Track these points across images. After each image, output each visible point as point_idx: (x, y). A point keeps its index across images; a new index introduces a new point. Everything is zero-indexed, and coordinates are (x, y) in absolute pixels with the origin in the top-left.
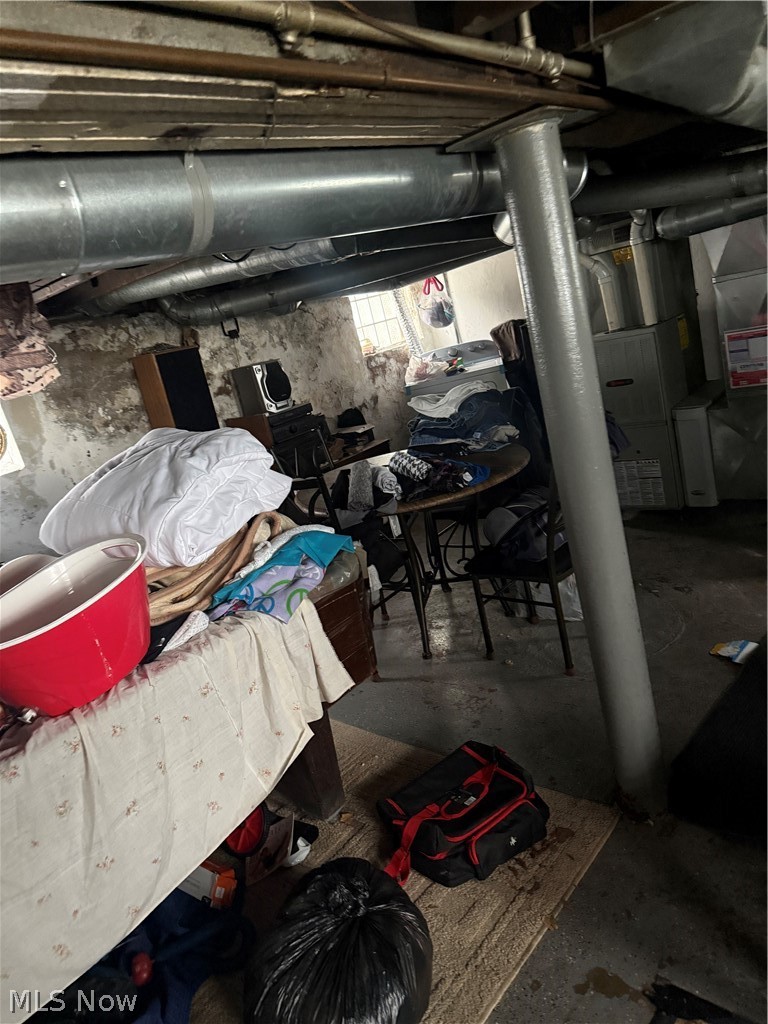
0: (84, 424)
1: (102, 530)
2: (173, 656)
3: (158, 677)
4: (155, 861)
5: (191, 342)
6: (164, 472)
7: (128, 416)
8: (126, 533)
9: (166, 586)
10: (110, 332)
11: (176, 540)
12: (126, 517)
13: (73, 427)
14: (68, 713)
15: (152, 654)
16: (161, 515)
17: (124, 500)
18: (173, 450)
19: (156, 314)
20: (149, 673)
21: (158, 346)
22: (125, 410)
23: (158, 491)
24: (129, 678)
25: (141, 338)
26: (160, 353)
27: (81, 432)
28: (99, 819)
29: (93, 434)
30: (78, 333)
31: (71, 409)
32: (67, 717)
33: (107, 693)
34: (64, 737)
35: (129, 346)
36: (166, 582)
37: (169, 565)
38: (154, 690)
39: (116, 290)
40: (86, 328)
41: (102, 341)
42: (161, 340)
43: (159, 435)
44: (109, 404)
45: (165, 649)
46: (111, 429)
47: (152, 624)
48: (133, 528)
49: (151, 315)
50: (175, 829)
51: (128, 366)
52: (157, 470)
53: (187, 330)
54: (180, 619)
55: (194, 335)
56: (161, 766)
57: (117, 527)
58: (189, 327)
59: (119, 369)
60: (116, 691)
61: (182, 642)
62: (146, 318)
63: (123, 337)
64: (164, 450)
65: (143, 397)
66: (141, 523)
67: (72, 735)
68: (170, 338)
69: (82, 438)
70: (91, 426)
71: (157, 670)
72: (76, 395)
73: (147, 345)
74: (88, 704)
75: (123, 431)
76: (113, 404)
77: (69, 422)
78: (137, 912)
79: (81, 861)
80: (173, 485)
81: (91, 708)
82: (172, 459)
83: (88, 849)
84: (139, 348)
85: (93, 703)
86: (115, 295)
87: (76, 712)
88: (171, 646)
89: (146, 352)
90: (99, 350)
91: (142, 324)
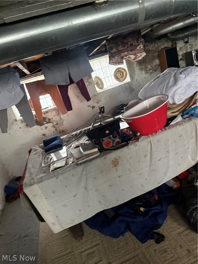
0: (145, 70)
1: (155, 93)
2: (173, 126)
3: (169, 130)
4: (164, 173)
5: (174, 46)
6: (172, 79)
7: (156, 67)
8: (162, 94)
9: (170, 109)
10: (153, 44)
11: (175, 97)
12: (162, 90)
13: (142, 71)
14: (147, 135)
15: (167, 124)
16: (172, 90)
17: (161, 86)
18: (175, 73)
19: (166, 38)
20: (167, 129)
21: (166, 47)
22: (155, 66)
23: (171, 84)
24: (161, 129)
25: (161, 46)
26: (166, 49)
27: (144, 72)
28: (153, 160)
29: (147, 73)
30: (145, 45)
31: (142, 66)
32: (147, 136)
33: (156, 132)
34: (147, 140)
35: (158, 48)
36: (171, 108)
37: (172, 103)
38: (168, 133)
39: (157, 32)
40: (148, 44)
41: (151, 47)
42: (166, 46)
43: (170, 70)
44: (151, 64)
45: (171, 124)
46: (151, 71)
47: (168, 118)
48: (164, 93)
49: (164, 39)
50: (169, 167)
51: (157, 54)
52: (171, 78)
53: (174, 42)
54: (175, 117)
55: (176, 44)
56: (168, 152)
57: (159, 93)
58: (174, 41)
59: (155, 55)
60: (159, 132)
61: (175, 123)
62: (163, 40)
63: (156, 46)
64: (172, 73)
65: (160, 62)
66: (166, 91)
67: (148, 140)
68: (168, 45)
69: (144, 74)
70: (146, 70)
71: (169, 128)
72: (144, 62)
73: (162, 47)
74: (152, 134)
75: (154, 71)
76: (152, 64)
77: (141, 69)
78: (159, 183)
79: (148, 168)
80: (175, 82)
81: (153, 135)
82: (175, 75)
83: (150, 166)
84: (160, 48)
85: (153, 134)
86: (156, 34)
87: (149, 135)
88: (172, 124)
89: (162, 49)
90: (150, 50)
91: (161, 42)
